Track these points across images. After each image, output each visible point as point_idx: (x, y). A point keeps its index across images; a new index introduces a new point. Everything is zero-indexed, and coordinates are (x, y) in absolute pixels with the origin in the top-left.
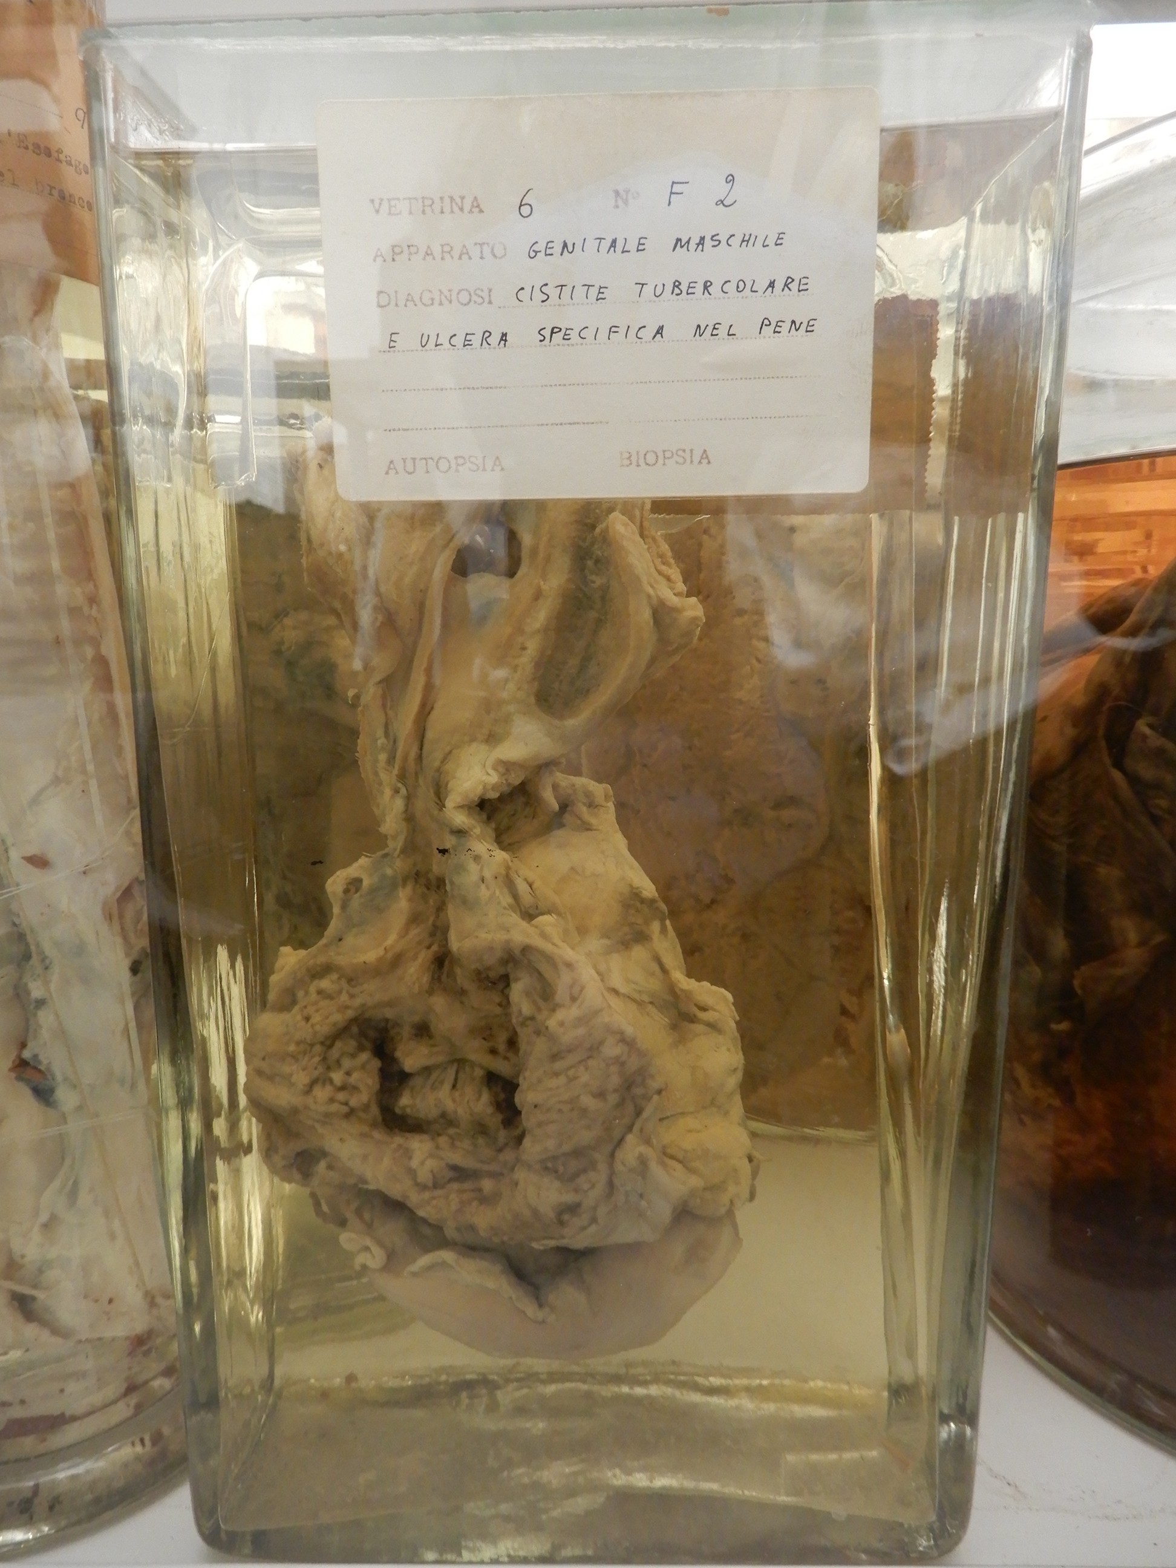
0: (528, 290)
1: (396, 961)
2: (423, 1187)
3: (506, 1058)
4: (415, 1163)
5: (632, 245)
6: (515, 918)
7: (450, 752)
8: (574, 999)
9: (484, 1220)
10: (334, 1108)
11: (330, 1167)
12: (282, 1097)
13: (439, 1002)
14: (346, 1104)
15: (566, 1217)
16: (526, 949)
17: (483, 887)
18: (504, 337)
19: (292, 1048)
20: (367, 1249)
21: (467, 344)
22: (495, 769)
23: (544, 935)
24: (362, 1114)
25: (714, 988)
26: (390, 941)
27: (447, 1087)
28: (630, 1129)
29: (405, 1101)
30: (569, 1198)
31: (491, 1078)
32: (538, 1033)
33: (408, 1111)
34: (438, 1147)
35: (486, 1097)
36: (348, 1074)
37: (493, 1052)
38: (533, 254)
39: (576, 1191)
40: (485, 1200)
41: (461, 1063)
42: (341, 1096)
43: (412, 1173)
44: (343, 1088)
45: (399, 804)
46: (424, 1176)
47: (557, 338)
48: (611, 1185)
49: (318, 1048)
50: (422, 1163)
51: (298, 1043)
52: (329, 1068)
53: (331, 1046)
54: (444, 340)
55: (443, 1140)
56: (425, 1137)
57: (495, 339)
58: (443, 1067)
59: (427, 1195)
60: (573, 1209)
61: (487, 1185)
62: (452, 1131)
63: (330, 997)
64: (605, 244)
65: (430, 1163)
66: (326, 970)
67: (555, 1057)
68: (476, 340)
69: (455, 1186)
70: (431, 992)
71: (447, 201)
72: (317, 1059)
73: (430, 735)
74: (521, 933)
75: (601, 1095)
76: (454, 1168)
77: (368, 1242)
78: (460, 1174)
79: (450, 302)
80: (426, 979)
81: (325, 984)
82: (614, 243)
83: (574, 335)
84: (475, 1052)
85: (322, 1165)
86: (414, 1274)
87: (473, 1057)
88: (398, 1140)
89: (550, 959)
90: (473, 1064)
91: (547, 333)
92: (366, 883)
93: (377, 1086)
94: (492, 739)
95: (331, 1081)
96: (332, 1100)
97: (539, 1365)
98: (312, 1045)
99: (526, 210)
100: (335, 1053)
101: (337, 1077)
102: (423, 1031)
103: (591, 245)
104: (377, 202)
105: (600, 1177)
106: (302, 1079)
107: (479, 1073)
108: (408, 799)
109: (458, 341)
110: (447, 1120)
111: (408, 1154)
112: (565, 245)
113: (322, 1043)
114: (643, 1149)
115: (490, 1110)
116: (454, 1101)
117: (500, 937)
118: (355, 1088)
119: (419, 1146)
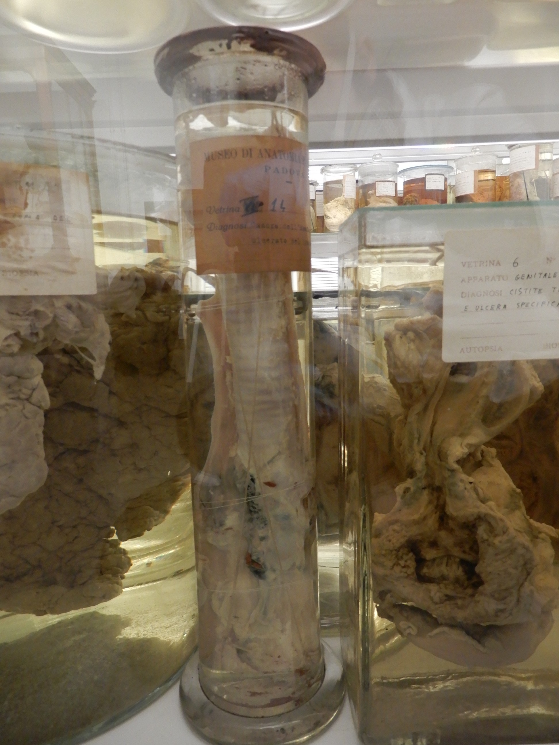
0: (514, 291)
1: (425, 518)
2: (436, 603)
3: (469, 554)
4: (432, 594)
5: (552, 275)
6: (479, 503)
7: (444, 439)
8: (504, 533)
9: (460, 615)
10: (402, 574)
11: (391, 597)
12: (380, 571)
13: (443, 534)
14: (406, 573)
15: (499, 614)
16: (486, 515)
17: (466, 491)
18: (505, 306)
19: (384, 552)
20: (410, 627)
21: (492, 309)
22: (466, 446)
23: (491, 509)
24: (411, 577)
25: (547, 526)
26: (422, 510)
27: (444, 565)
28: (526, 579)
29: (425, 570)
30: (501, 606)
31: (463, 562)
32: (489, 545)
33: (427, 575)
34: (440, 588)
35: (461, 569)
36: (406, 561)
37: (464, 552)
38: (517, 278)
39: (505, 604)
40: (459, 608)
41: (449, 556)
42: (404, 570)
43: (431, 598)
44: (404, 567)
45: (423, 459)
46: (436, 598)
47: (524, 306)
48: (518, 601)
49: (394, 552)
50: (435, 594)
51: (386, 550)
52: (398, 559)
53: (399, 551)
54: (484, 308)
55: (442, 585)
56: (435, 584)
57: (502, 307)
58: (441, 558)
59: (437, 606)
60: (503, 611)
61: (460, 602)
62: (444, 582)
63: (398, 532)
64: (543, 275)
65: (438, 594)
66: (396, 522)
67: (496, 555)
68: (495, 308)
69: (448, 602)
70: (440, 529)
71: (488, 262)
72: (394, 556)
73: (435, 433)
74: (483, 509)
75: (516, 568)
76: (447, 596)
77: (410, 625)
78: (449, 598)
79: (487, 295)
80: (437, 525)
81: (396, 527)
82: (545, 275)
83: (530, 305)
84: (456, 552)
85: (389, 595)
86: (431, 637)
87: (456, 554)
88: (425, 586)
89: (494, 518)
90: (455, 557)
91: (520, 305)
92: (412, 489)
93: (415, 566)
94: (462, 435)
95: (399, 564)
96: (401, 572)
97: (479, 669)
98: (392, 551)
99: (516, 265)
100: (400, 553)
101: (402, 563)
102: (434, 544)
103: (538, 275)
104: (464, 263)
105: (513, 599)
106: (389, 564)
107: (457, 560)
108: (427, 457)
109: (489, 308)
110: (444, 578)
111: (429, 591)
112: (528, 276)
113: (396, 550)
114: (531, 587)
115: (462, 574)
116: (447, 570)
117: (476, 511)
118: (408, 567)
119: (433, 588)
